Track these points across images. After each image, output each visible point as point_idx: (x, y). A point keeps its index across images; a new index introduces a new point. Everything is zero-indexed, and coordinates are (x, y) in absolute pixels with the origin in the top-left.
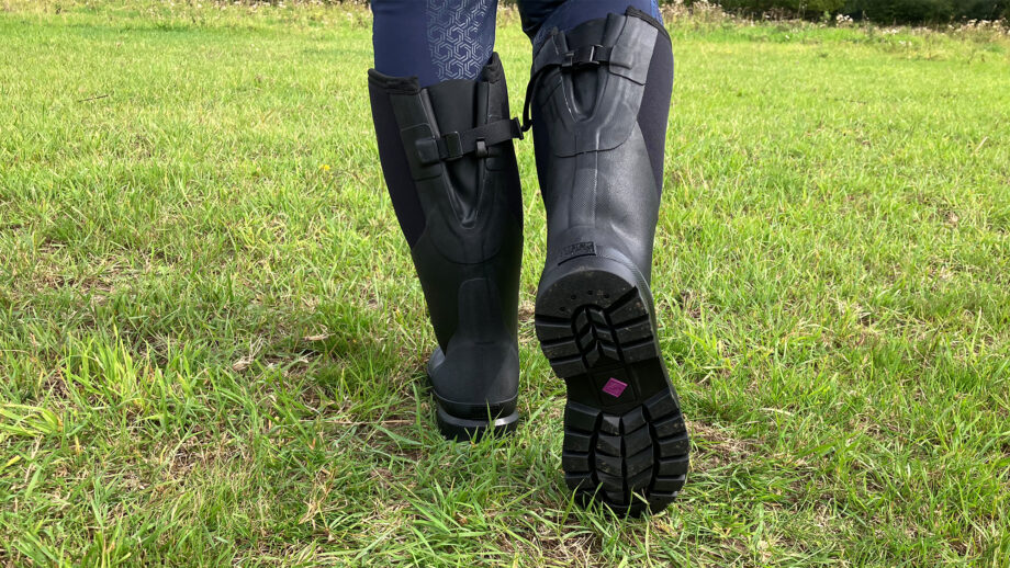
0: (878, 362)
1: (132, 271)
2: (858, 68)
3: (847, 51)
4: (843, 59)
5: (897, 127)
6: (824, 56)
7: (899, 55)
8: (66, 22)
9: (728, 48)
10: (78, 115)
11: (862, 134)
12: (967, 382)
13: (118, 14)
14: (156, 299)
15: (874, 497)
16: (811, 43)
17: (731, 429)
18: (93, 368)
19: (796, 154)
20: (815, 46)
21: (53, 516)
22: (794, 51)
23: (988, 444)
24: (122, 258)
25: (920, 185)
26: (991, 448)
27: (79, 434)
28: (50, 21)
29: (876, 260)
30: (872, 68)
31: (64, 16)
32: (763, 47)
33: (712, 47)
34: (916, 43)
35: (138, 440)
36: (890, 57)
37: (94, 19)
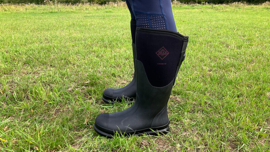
0: (211, 79)
1: (45, 70)
2: (210, 14)
3: (207, 10)
4: (207, 12)
5: (218, 27)
6: (202, 12)
7: (219, 11)
8: (28, 12)
9: (181, 11)
10: (31, 34)
11: (210, 29)
12: (230, 83)
13: (40, 9)
14: (50, 76)
15: (210, 109)
16: (199, 9)
17: (180, 96)
18: (36, 93)
19: (196, 34)
20: (200, 10)
21: (27, 127)
22: (196, 11)
23: (234, 96)
24: (42, 67)
25: (222, 40)
26: (235, 97)
27: (32, 108)
28: (24, 12)
29: (212, 57)
30: (213, 14)
31: (28, 11)
32: (189, 10)
33: (177, 11)
34: (222, 8)
35: (46, 108)
36: (217, 11)
37: (35, 11)
